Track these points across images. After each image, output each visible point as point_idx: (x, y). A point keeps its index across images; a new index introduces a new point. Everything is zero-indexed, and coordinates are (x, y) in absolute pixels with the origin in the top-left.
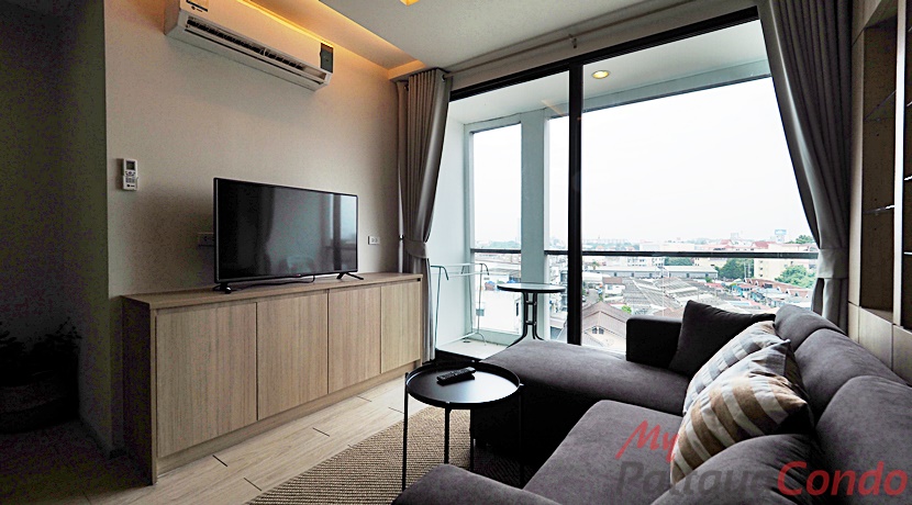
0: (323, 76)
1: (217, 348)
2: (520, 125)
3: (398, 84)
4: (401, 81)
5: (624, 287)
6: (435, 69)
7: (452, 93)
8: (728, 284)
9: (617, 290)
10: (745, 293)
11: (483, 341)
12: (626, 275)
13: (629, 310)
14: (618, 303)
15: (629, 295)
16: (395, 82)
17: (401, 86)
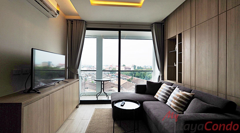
0: (56, 15)
1: (40, 115)
2: (96, 38)
3: (69, 21)
4: (70, 20)
5: (91, 77)
6: (83, 20)
7: (87, 28)
8: (112, 75)
9: (90, 77)
10: (115, 76)
11: (86, 95)
12: (92, 74)
13: (93, 82)
14: (90, 81)
15: (93, 79)
16: (67, 20)
17: (69, 22)
